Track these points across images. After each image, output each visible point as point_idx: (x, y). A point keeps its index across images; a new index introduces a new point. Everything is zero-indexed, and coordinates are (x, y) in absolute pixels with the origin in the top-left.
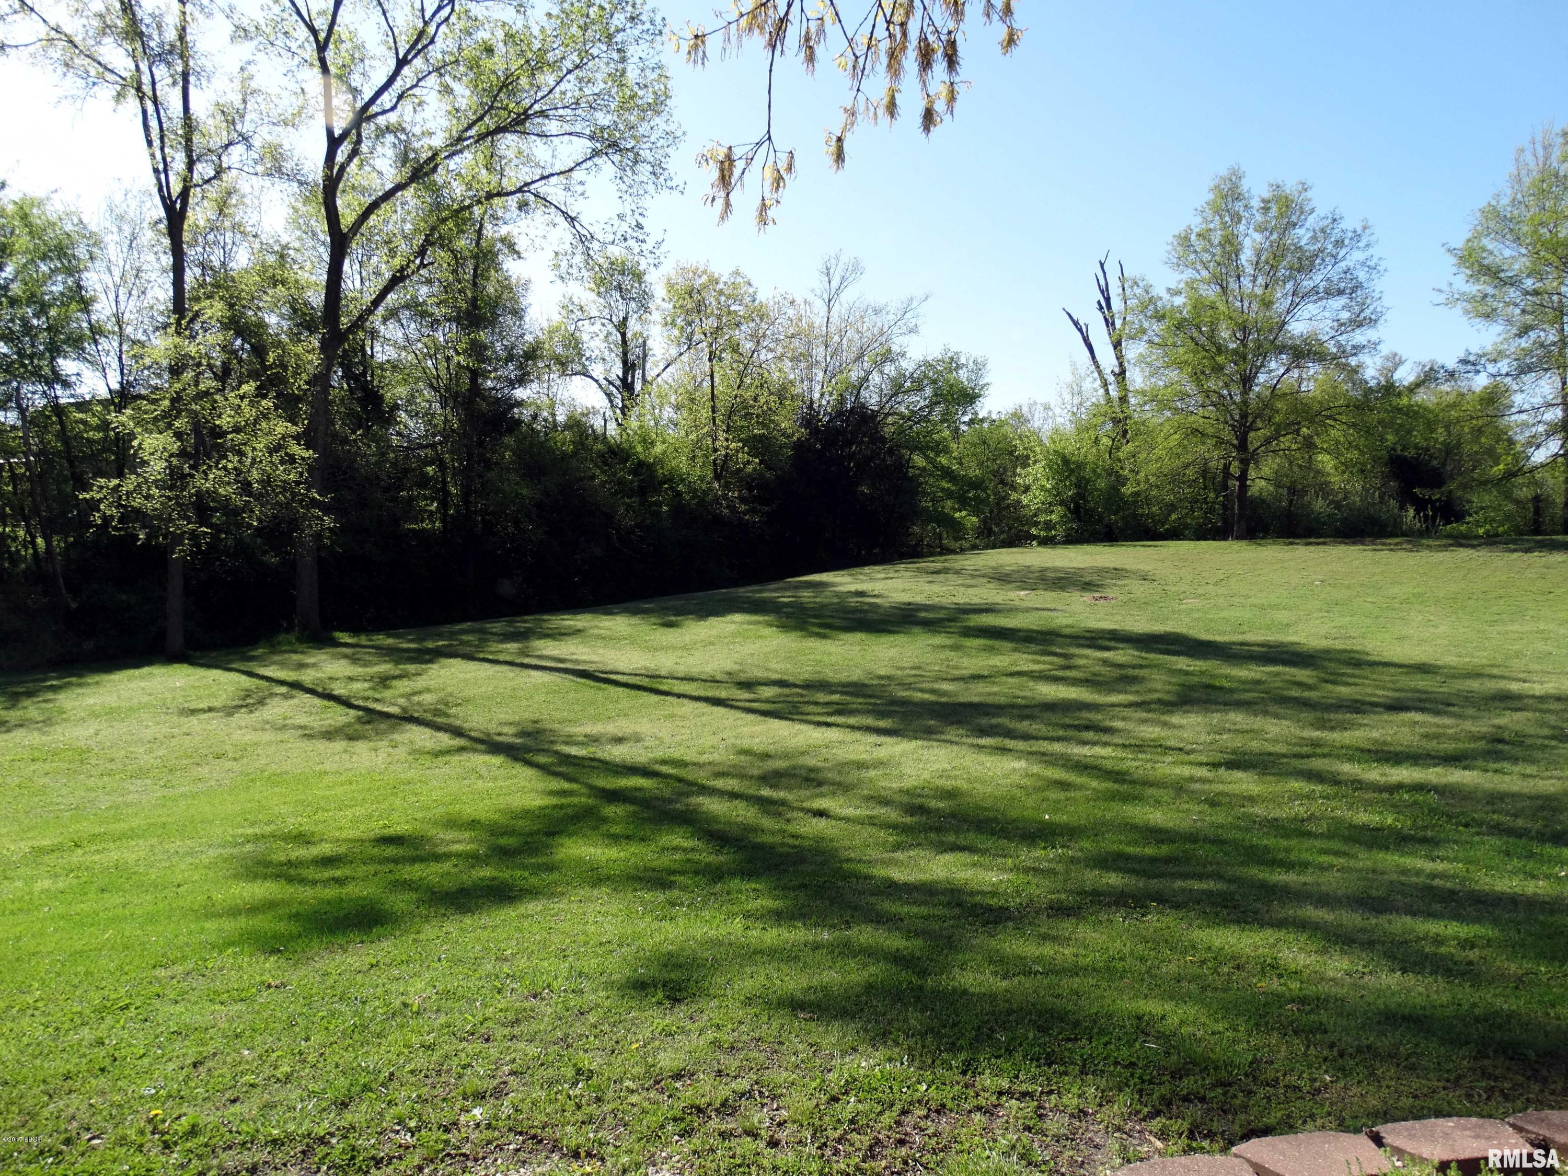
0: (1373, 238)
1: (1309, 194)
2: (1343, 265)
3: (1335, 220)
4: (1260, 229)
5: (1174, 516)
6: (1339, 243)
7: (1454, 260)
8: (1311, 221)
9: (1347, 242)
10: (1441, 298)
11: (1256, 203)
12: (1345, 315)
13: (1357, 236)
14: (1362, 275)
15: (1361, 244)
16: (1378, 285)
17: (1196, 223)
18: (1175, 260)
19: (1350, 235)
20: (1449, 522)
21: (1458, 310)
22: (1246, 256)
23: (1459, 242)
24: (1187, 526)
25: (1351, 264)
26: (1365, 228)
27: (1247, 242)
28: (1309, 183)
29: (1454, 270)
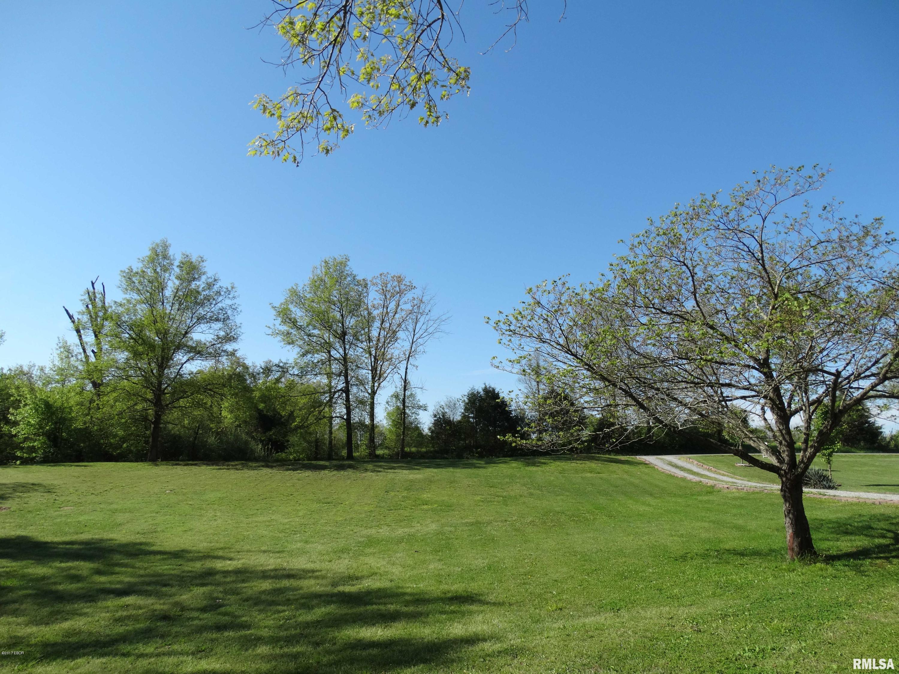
0: (236, 294)
1: (204, 264)
2: (220, 305)
3: (215, 280)
4: (178, 278)
5: (125, 445)
6: (218, 293)
7: (274, 313)
8: (204, 278)
9: (222, 293)
10: (270, 331)
11: (177, 263)
12: (222, 333)
13: (228, 292)
14: (229, 312)
15: (231, 296)
16: (238, 319)
17: (137, 266)
18: (125, 286)
19: (225, 290)
20: (277, 452)
21: (279, 338)
22: (168, 292)
23: (277, 304)
24: (131, 452)
25: (224, 306)
26: (232, 288)
27: (170, 284)
28: (205, 258)
29: (275, 318)
